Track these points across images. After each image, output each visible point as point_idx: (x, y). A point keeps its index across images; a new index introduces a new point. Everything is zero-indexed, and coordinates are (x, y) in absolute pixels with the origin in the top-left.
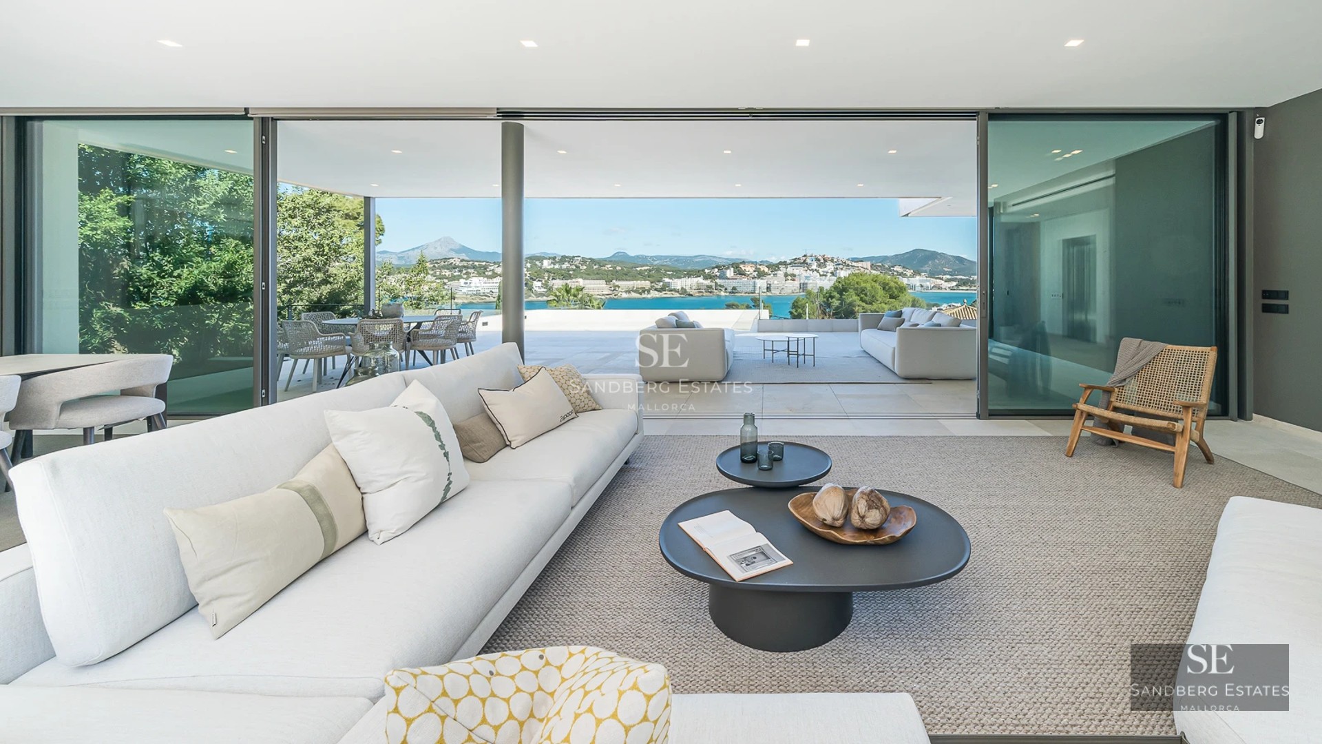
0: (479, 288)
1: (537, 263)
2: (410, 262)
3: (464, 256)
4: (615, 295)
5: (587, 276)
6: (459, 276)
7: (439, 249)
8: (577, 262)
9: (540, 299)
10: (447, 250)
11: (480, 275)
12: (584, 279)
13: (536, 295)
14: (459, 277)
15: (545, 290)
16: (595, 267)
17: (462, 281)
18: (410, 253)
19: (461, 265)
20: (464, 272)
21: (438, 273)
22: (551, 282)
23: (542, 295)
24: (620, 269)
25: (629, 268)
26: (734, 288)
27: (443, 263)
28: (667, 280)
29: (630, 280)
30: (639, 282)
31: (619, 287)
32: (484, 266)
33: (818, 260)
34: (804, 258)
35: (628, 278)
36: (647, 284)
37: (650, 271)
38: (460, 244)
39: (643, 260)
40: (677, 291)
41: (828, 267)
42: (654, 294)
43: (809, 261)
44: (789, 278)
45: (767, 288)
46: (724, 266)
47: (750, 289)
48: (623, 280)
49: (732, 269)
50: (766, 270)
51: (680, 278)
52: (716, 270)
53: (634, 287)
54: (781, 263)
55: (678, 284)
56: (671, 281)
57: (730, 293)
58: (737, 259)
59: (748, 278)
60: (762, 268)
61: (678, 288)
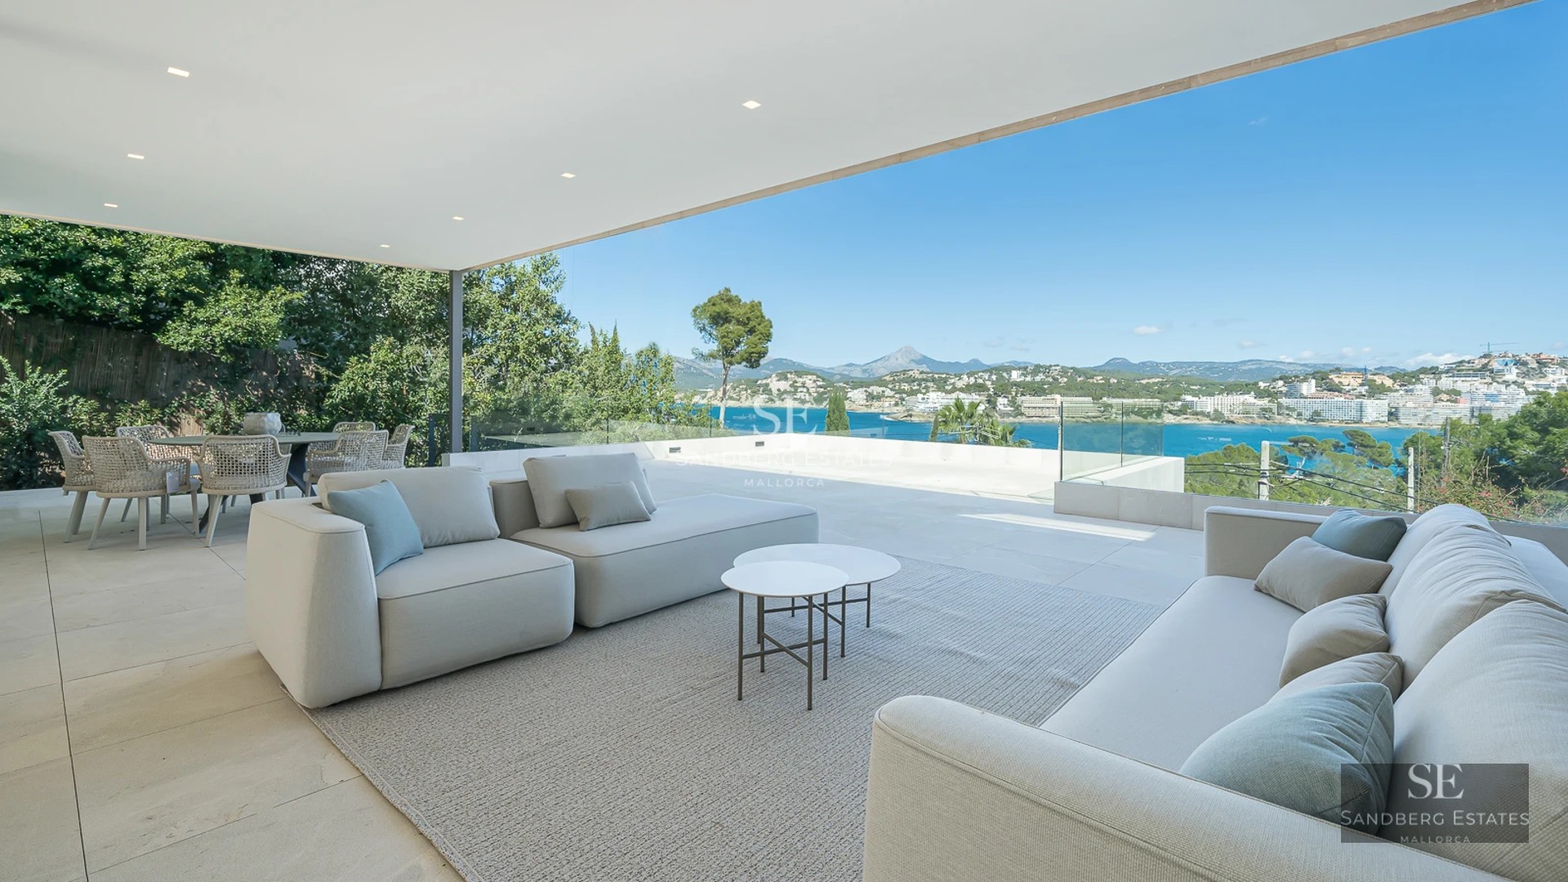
0: (937, 405)
1: (1005, 374)
2: (873, 375)
3: (924, 368)
4: (1105, 418)
5: (1068, 392)
6: (917, 390)
7: (900, 361)
8: (1056, 372)
9: (1006, 419)
10: (908, 360)
11: (939, 389)
12: (1063, 395)
13: (1000, 415)
14: (919, 391)
15: (1012, 409)
16: (1079, 379)
17: (920, 396)
18: (873, 365)
19: (920, 377)
20: (923, 385)
21: (897, 387)
22: (1020, 399)
23: (1009, 415)
24: (1116, 381)
25: (1128, 380)
26: (1317, 414)
27: (902, 376)
28: (1189, 398)
29: (1128, 397)
30: (1143, 400)
31: (1112, 407)
32: (943, 379)
33: (1519, 363)
34: (1485, 361)
35: (1127, 394)
36: (1156, 402)
37: (1162, 384)
38: (921, 355)
39: (1152, 368)
40: (1208, 415)
41: (1551, 377)
42: (1168, 419)
43: (1495, 365)
44: (1444, 397)
45: (1390, 414)
46: (1296, 377)
47: (1354, 414)
48: (1119, 397)
49: (1313, 381)
50: (1388, 382)
51: (1213, 395)
52: (1281, 383)
53: (1135, 408)
54: (1424, 371)
55: (1208, 404)
56: (1195, 399)
57: (1309, 420)
58: (1324, 365)
59: (1348, 396)
60: (1378, 380)
61: (1208, 410)
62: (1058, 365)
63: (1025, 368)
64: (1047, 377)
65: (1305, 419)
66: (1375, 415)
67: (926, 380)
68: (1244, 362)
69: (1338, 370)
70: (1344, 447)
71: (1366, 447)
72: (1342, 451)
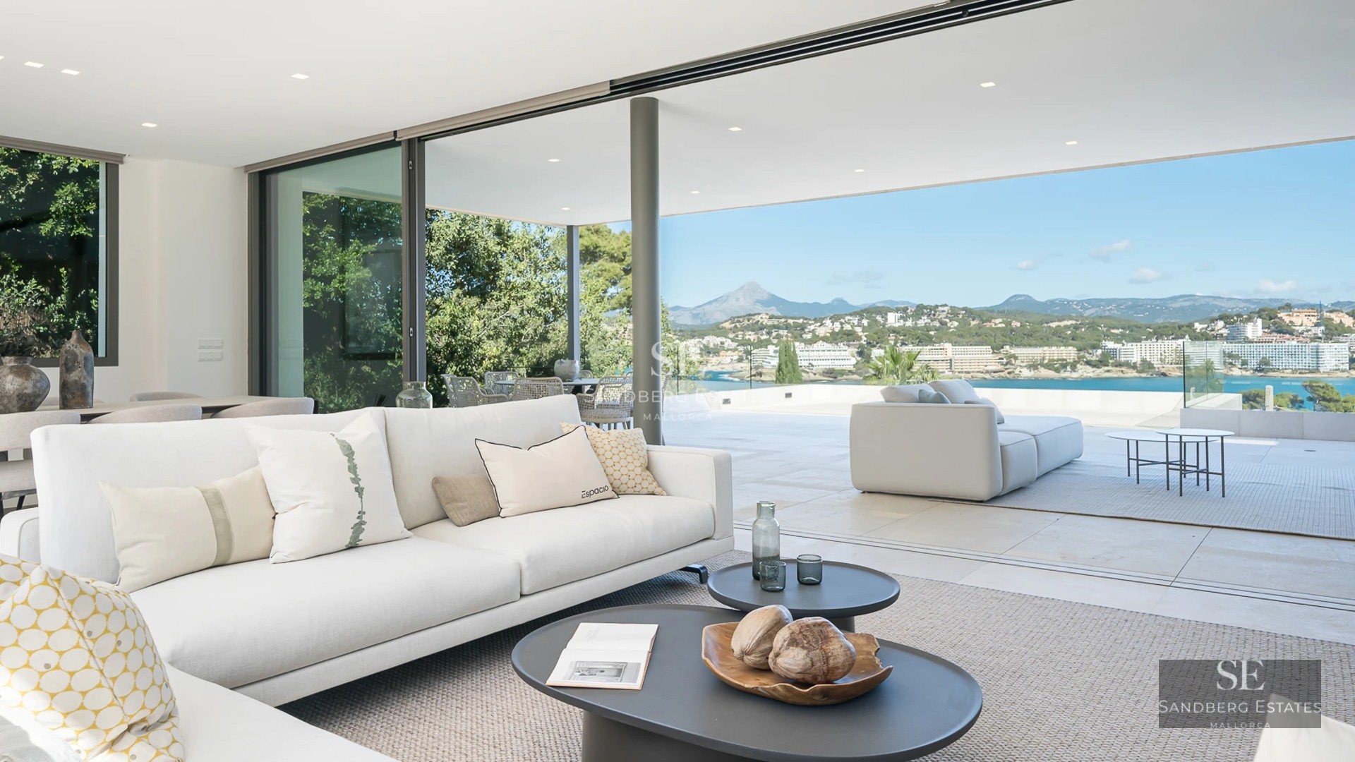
1: (879, 318)
2: (707, 321)
3: (775, 311)
4: (1009, 373)
6: (766, 340)
7: (742, 302)
8: (943, 315)
10: (752, 301)
11: (795, 339)
14: (768, 343)
16: (973, 323)
17: (770, 348)
18: (706, 307)
19: (769, 323)
20: (774, 334)
21: (740, 337)
22: (899, 350)
24: (1019, 325)
25: (1034, 323)
26: (1265, 362)
27: (746, 322)
28: (1110, 345)
29: (1036, 346)
30: (1054, 348)
31: (1016, 358)
32: (800, 325)
35: (1034, 342)
36: (1069, 353)
37: (1076, 327)
38: (769, 294)
39: (1061, 308)
40: (1134, 367)
42: (1085, 371)
46: (1239, 316)
47: (1308, 361)
48: (1025, 346)
49: (1260, 321)
50: (1348, 321)
51: (1139, 340)
52: (1221, 324)
53: (1044, 359)
55: (1133, 352)
56: (1118, 346)
57: (1256, 370)
59: (1301, 339)
60: (1336, 318)
61: (1134, 360)
62: (946, 305)
63: (905, 310)
64: (932, 321)
65: (1252, 369)
66: (1334, 362)
67: (777, 327)
68: (1174, 299)
69: (1288, 307)
70: (1302, 402)
71: (1329, 400)
72: (1301, 407)
